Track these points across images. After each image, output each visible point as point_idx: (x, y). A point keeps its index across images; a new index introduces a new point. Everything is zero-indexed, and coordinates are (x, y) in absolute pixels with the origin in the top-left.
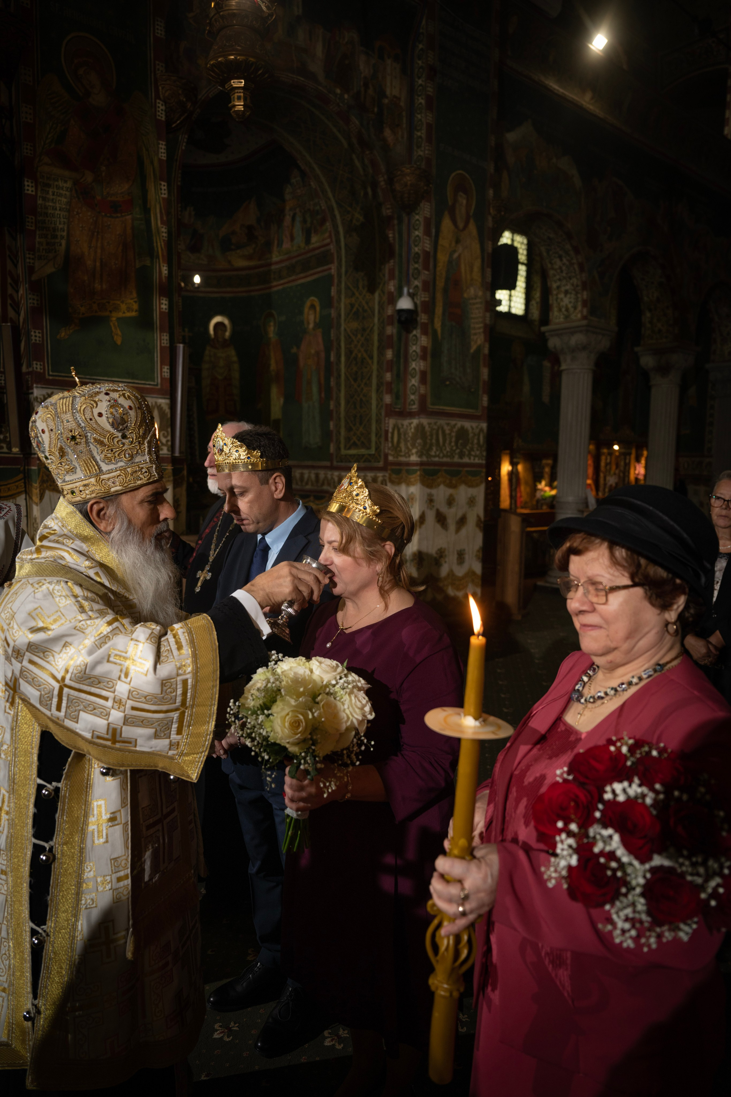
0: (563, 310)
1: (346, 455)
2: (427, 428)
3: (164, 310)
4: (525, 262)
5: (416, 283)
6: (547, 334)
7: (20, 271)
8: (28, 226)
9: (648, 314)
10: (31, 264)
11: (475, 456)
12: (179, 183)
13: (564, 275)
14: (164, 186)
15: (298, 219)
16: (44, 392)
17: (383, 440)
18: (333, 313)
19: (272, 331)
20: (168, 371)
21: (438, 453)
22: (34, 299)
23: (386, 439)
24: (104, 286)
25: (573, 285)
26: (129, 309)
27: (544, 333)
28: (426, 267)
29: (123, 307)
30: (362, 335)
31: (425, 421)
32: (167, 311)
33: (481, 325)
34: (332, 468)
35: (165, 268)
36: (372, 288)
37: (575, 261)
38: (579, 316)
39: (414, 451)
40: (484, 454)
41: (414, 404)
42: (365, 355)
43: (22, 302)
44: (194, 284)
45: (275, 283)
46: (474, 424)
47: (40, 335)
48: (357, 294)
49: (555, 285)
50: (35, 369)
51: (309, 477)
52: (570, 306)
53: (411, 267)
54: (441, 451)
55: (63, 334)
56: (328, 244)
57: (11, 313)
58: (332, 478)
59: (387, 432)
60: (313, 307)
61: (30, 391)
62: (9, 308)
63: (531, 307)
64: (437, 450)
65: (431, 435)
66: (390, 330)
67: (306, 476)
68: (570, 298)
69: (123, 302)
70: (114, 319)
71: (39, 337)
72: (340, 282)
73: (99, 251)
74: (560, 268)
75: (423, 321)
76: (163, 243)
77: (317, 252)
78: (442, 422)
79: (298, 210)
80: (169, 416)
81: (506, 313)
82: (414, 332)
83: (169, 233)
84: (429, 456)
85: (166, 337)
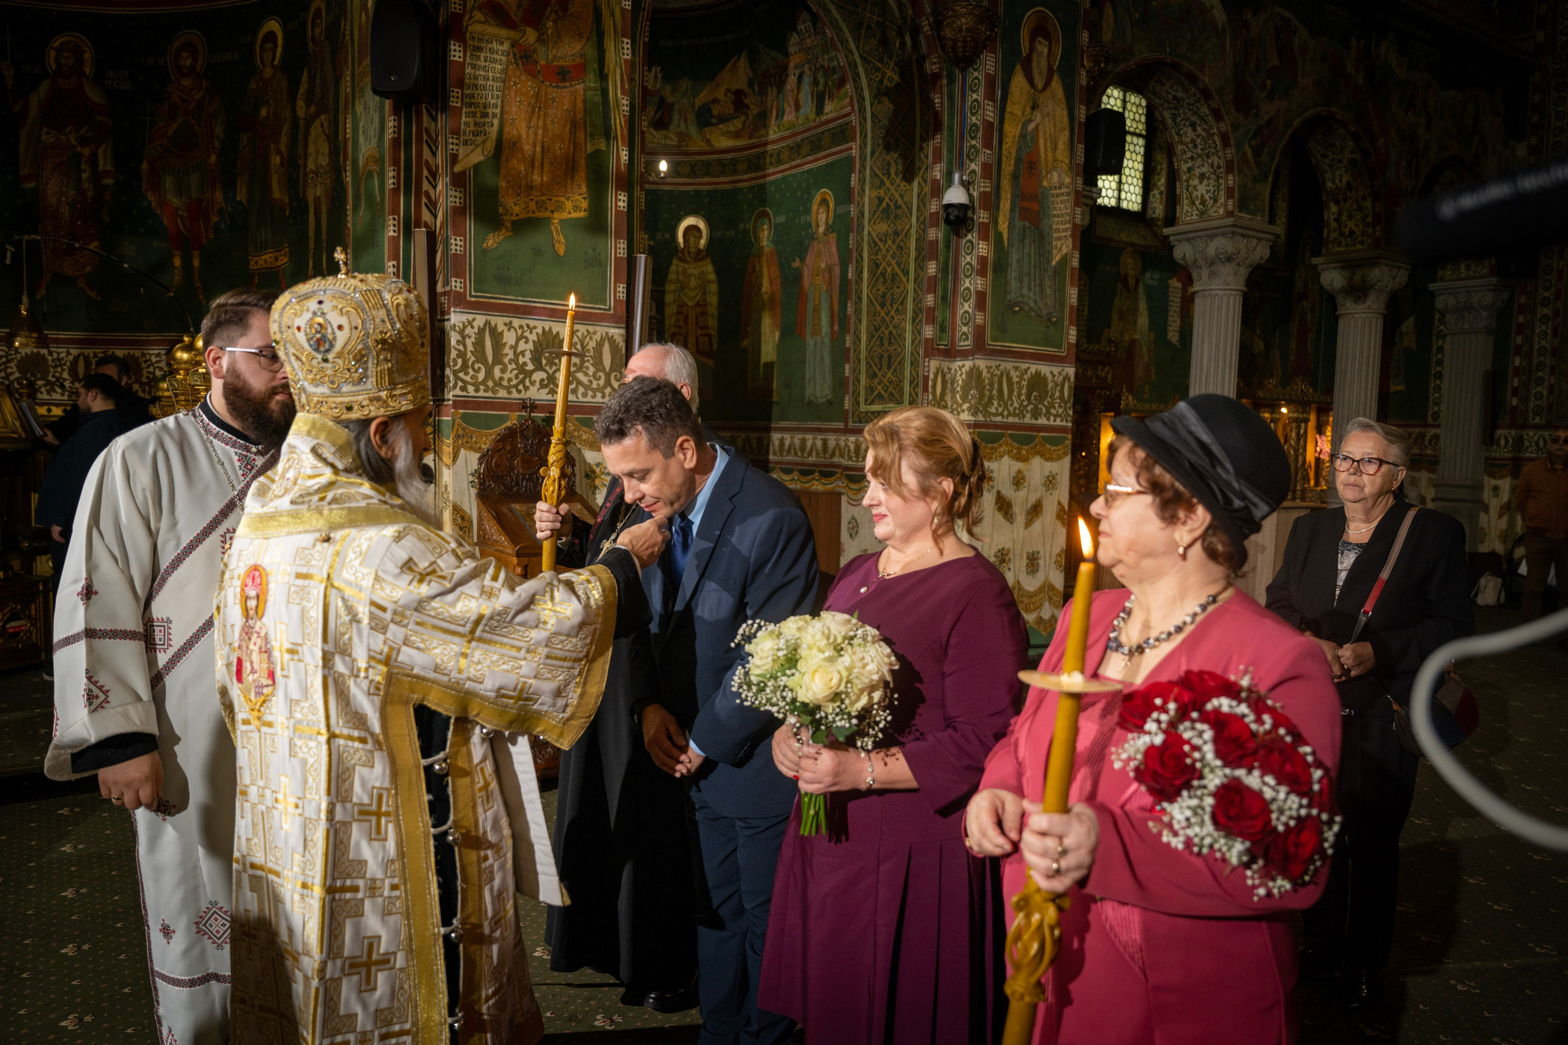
0: (1197, 203)
1: (867, 413)
2: (985, 373)
3: (622, 209)
4: (1144, 132)
5: (973, 166)
6: (1172, 238)
7: (439, 159)
8: (452, 102)
9: (1334, 208)
10: (454, 152)
11: (1056, 416)
12: (646, 39)
13: (1199, 151)
14: (627, 43)
15: (807, 80)
16: (464, 318)
17: (920, 390)
18: (853, 210)
19: (766, 237)
20: (625, 290)
21: (1000, 410)
22: (455, 197)
23: (926, 389)
24: (545, 179)
25: (1212, 166)
26: (576, 208)
27: (1167, 237)
28: (988, 144)
29: (569, 205)
30: (894, 242)
31: (982, 363)
32: (625, 210)
33: (1069, 226)
34: (847, 431)
35: (625, 153)
36: (909, 175)
37: (1215, 131)
38: (1222, 211)
39: (966, 406)
40: (1071, 412)
41: (967, 339)
42: (897, 269)
43: (441, 200)
44: (660, 172)
45: (771, 170)
46: (1056, 370)
47: (462, 243)
48: (888, 184)
49: (1184, 167)
50: (453, 287)
51: (814, 444)
52: (1207, 197)
53: (966, 145)
54: (1006, 406)
55: (492, 241)
56: (848, 114)
57: (426, 216)
58: (846, 445)
59: (926, 378)
60: (824, 202)
61: (447, 317)
62: (424, 208)
63: (1151, 199)
64: (1000, 405)
65: (991, 384)
66: (935, 234)
67: (809, 443)
68: (1208, 185)
69: (568, 199)
70: (556, 221)
71: (461, 246)
72: (863, 167)
73: (540, 132)
74: (1193, 141)
75: (981, 220)
76: (623, 120)
77: (832, 125)
78: (1008, 365)
79: (806, 67)
80: (624, 351)
81: (1112, 207)
82: (969, 237)
83: (632, 106)
84: (987, 413)
85: (623, 245)
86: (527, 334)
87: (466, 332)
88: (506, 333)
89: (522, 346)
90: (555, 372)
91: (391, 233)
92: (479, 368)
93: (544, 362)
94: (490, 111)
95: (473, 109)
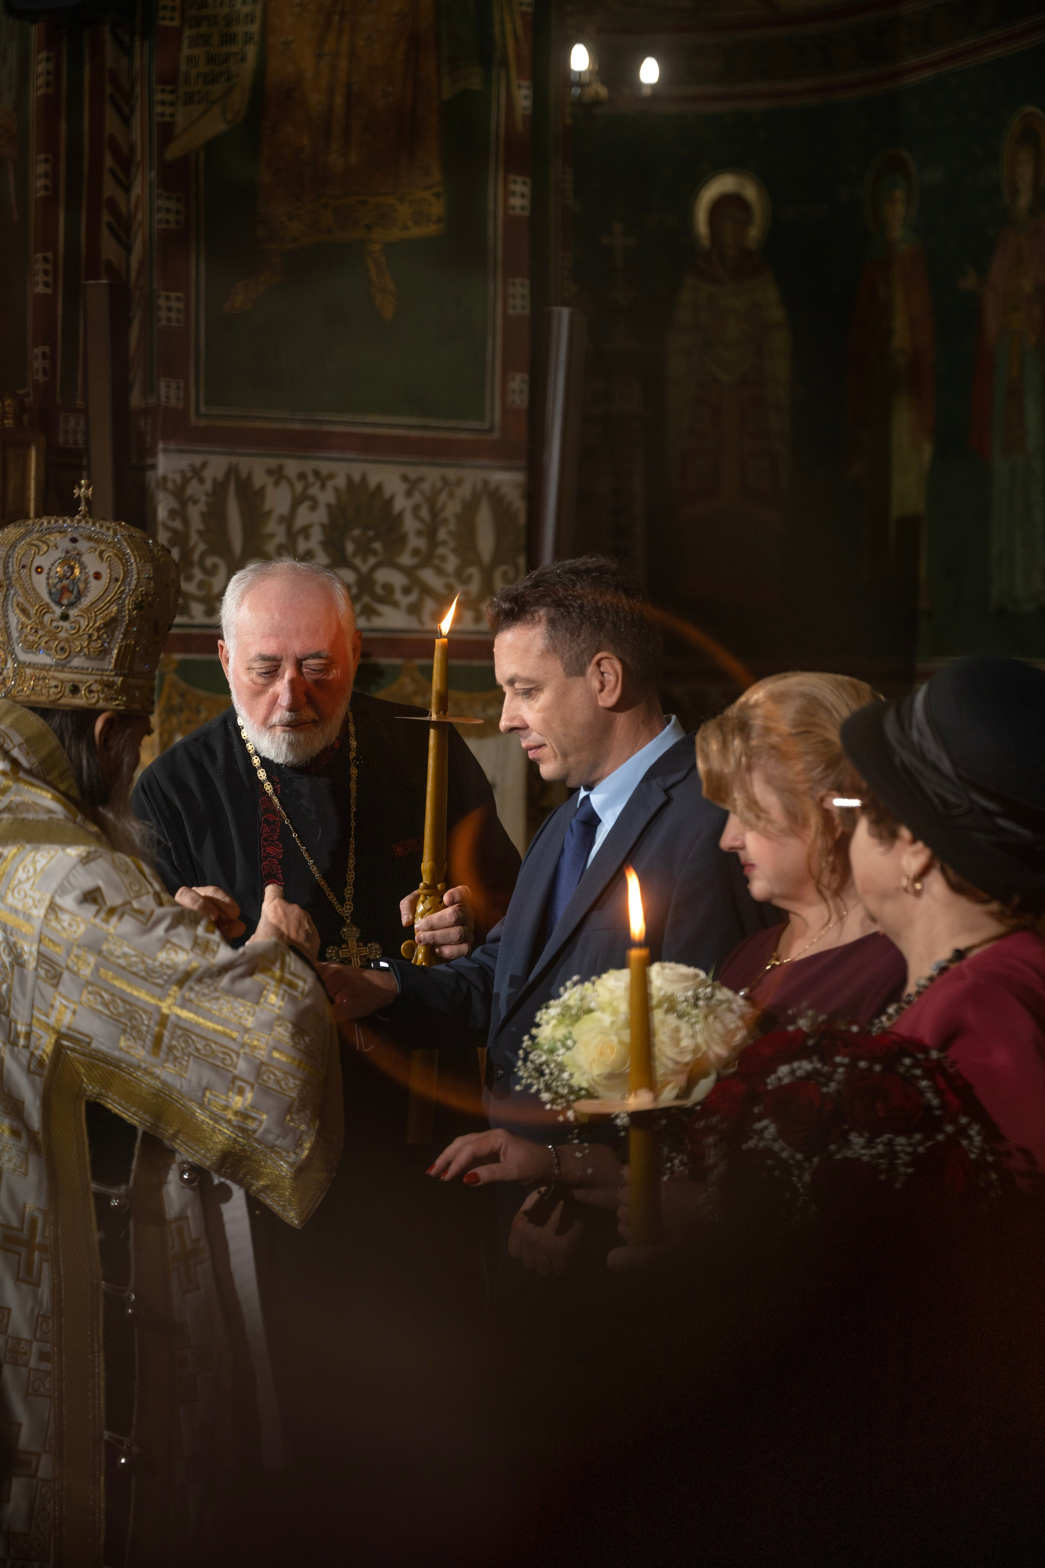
3: (518, 212)
7: (137, 133)
8: (163, 18)
10: (167, 119)
16: (184, 462)
19: (898, 219)
20: (525, 387)
22: (168, 210)
24: (353, 159)
26: (419, 217)
29: (404, 211)
32: (526, 213)
35: (524, 92)
43: (140, 216)
44: (639, 84)
45: (911, 61)
47: (181, 305)
50: (163, 399)
55: (240, 299)
57: (109, 250)
61: (149, 461)
62: (106, 236)
69: (402, 199)
70: (377, 247)
71: (178, 311)
73: (343, 63)
76: (519, 24)
80: (522, 519)
85: (521, 289)
86: (314, 490)
87: (189, 491)
88: (270, 491)
89: (304, 516)
90: (374, 569)
91: (40, 289)
92: (215, 566)
93: (350, 548)
94: (239, 29)
95: (204, 29)
